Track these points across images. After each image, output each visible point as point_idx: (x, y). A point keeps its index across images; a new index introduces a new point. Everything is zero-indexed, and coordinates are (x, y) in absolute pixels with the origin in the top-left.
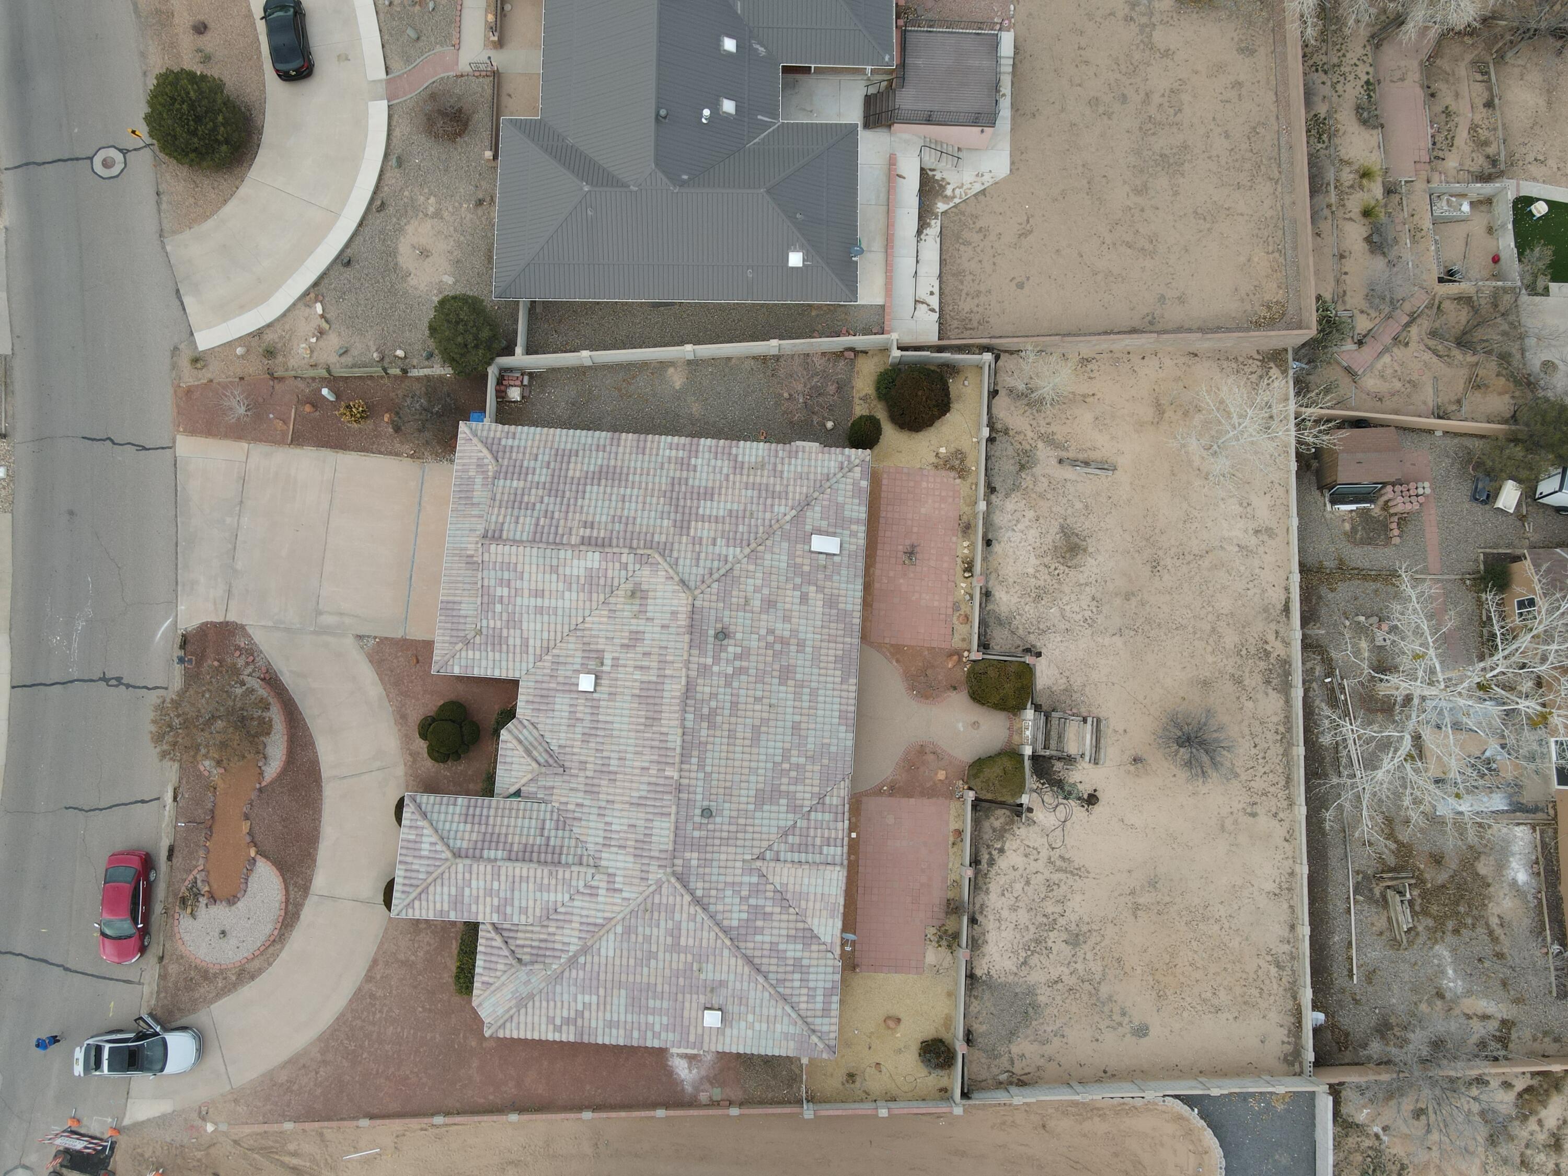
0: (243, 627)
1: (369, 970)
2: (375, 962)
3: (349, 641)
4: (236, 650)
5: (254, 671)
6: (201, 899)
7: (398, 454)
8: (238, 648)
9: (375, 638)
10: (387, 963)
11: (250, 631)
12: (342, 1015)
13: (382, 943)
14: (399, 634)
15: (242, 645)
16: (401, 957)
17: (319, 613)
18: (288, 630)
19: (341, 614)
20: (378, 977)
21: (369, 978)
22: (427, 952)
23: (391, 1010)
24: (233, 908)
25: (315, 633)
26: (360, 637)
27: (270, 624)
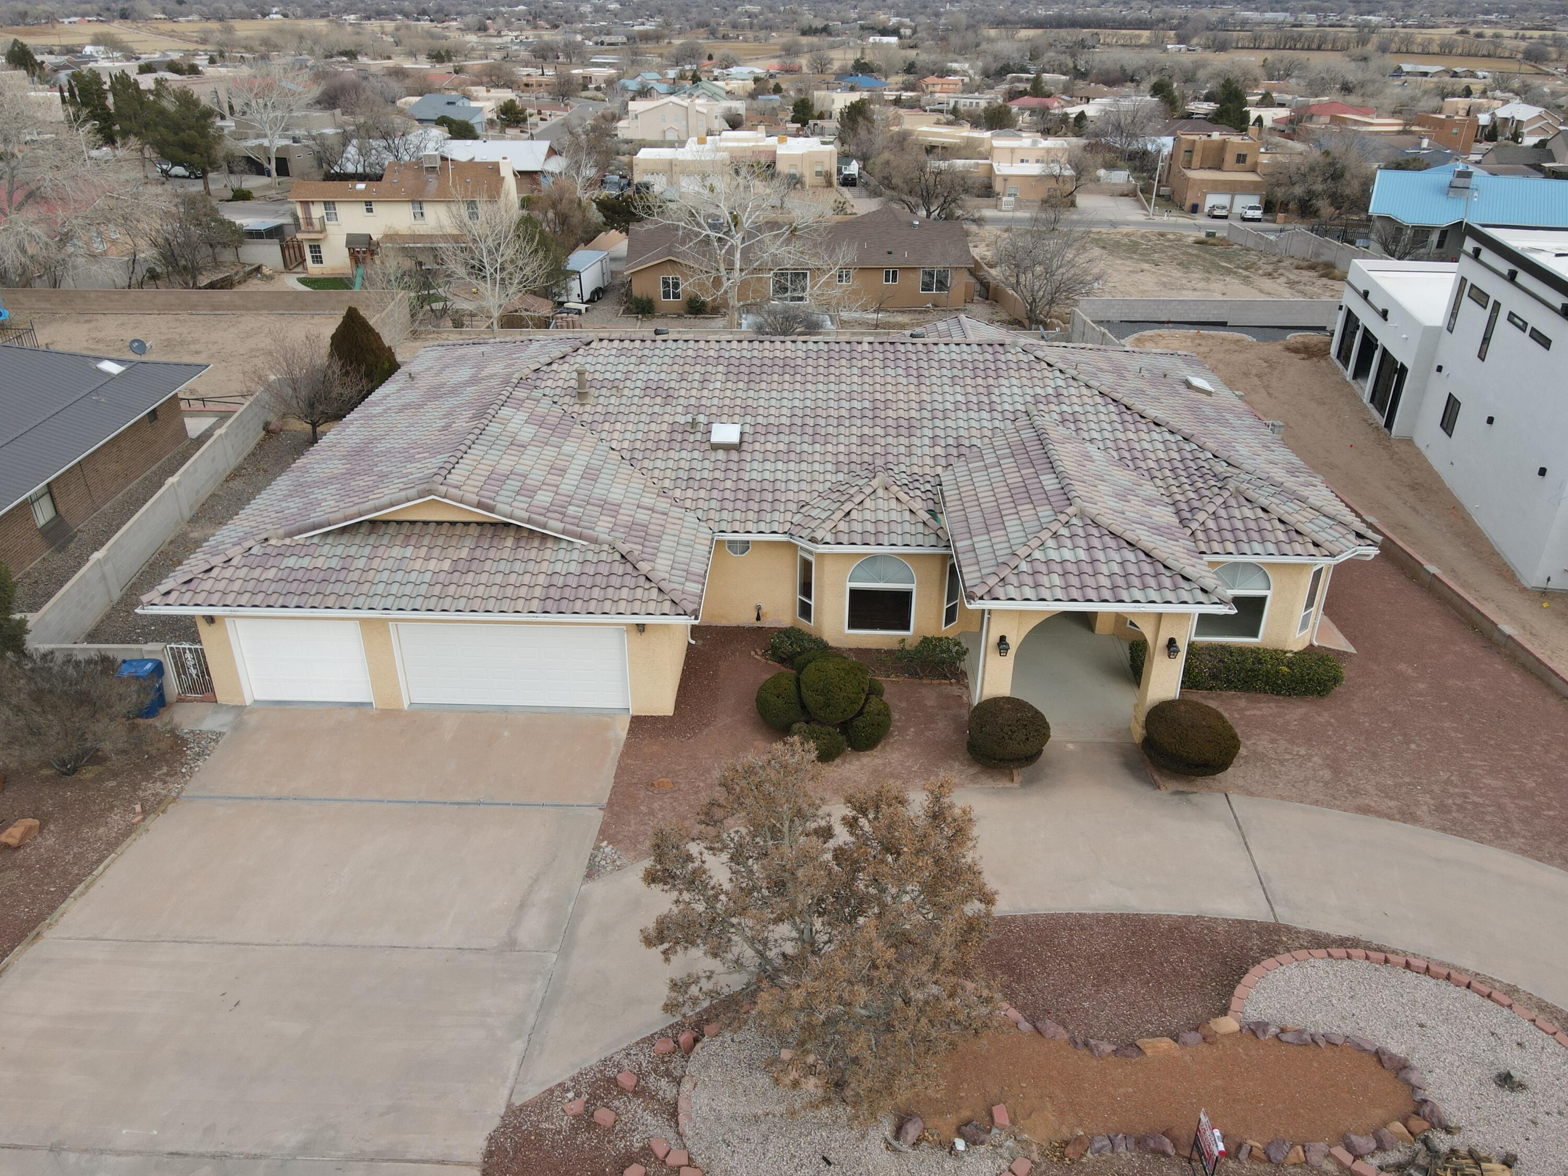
0: (514, 1113)
1: (1391, 817)
2: (1365, 810)
3: (598, 889)
4: (591, 1125)
5: (668, 1074)
6: (1444, 1148)
7: (129, 831)
8: (586, 1121)
9: (597, 848)
10: (1355, 792)
11: (531, 1092)
12: (1522, 851)
13: (1316, 802)
14: (597, 817)
15: (577, 1107)
16: (1327, 774)
17: (511, 944)
18: (546, 1006)
19: (523, 906)
20: (1392, 803)
21: (1408, 816)
22: (1292, 742)
23: (1448, 782)
24: (1414, 1062)
25: (565, 953)
26: (592, 873)
27: (519, 1046)
